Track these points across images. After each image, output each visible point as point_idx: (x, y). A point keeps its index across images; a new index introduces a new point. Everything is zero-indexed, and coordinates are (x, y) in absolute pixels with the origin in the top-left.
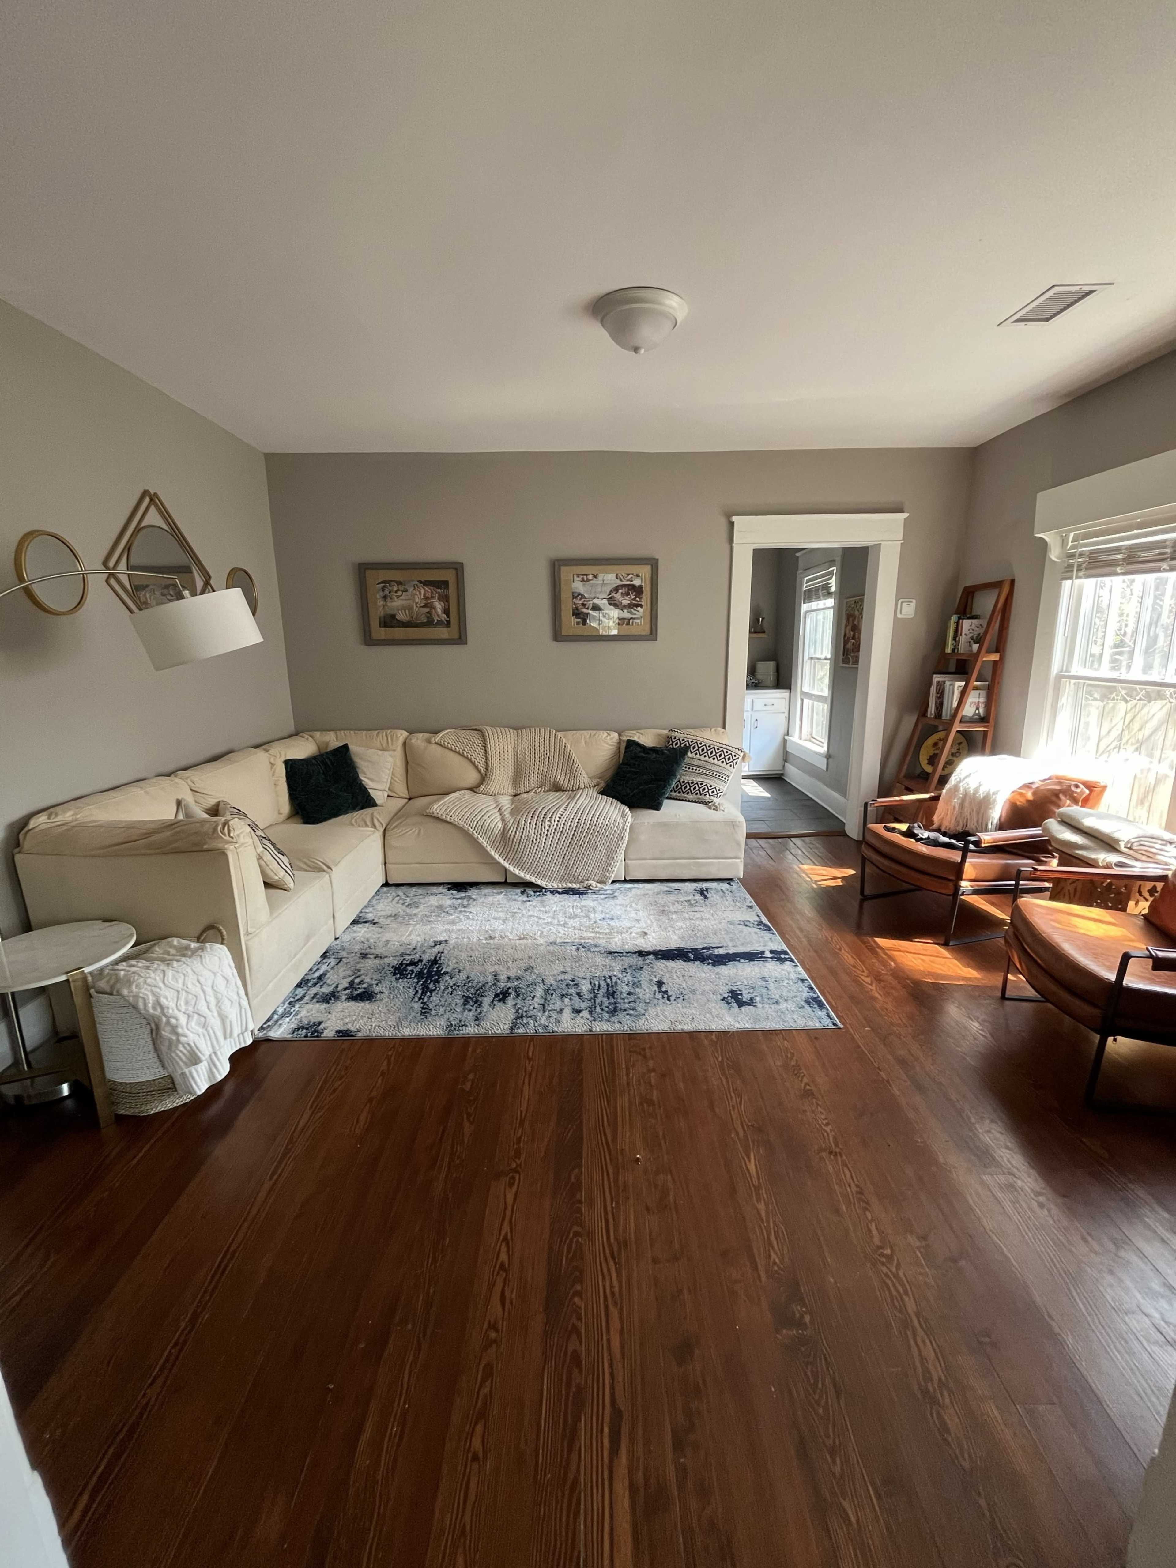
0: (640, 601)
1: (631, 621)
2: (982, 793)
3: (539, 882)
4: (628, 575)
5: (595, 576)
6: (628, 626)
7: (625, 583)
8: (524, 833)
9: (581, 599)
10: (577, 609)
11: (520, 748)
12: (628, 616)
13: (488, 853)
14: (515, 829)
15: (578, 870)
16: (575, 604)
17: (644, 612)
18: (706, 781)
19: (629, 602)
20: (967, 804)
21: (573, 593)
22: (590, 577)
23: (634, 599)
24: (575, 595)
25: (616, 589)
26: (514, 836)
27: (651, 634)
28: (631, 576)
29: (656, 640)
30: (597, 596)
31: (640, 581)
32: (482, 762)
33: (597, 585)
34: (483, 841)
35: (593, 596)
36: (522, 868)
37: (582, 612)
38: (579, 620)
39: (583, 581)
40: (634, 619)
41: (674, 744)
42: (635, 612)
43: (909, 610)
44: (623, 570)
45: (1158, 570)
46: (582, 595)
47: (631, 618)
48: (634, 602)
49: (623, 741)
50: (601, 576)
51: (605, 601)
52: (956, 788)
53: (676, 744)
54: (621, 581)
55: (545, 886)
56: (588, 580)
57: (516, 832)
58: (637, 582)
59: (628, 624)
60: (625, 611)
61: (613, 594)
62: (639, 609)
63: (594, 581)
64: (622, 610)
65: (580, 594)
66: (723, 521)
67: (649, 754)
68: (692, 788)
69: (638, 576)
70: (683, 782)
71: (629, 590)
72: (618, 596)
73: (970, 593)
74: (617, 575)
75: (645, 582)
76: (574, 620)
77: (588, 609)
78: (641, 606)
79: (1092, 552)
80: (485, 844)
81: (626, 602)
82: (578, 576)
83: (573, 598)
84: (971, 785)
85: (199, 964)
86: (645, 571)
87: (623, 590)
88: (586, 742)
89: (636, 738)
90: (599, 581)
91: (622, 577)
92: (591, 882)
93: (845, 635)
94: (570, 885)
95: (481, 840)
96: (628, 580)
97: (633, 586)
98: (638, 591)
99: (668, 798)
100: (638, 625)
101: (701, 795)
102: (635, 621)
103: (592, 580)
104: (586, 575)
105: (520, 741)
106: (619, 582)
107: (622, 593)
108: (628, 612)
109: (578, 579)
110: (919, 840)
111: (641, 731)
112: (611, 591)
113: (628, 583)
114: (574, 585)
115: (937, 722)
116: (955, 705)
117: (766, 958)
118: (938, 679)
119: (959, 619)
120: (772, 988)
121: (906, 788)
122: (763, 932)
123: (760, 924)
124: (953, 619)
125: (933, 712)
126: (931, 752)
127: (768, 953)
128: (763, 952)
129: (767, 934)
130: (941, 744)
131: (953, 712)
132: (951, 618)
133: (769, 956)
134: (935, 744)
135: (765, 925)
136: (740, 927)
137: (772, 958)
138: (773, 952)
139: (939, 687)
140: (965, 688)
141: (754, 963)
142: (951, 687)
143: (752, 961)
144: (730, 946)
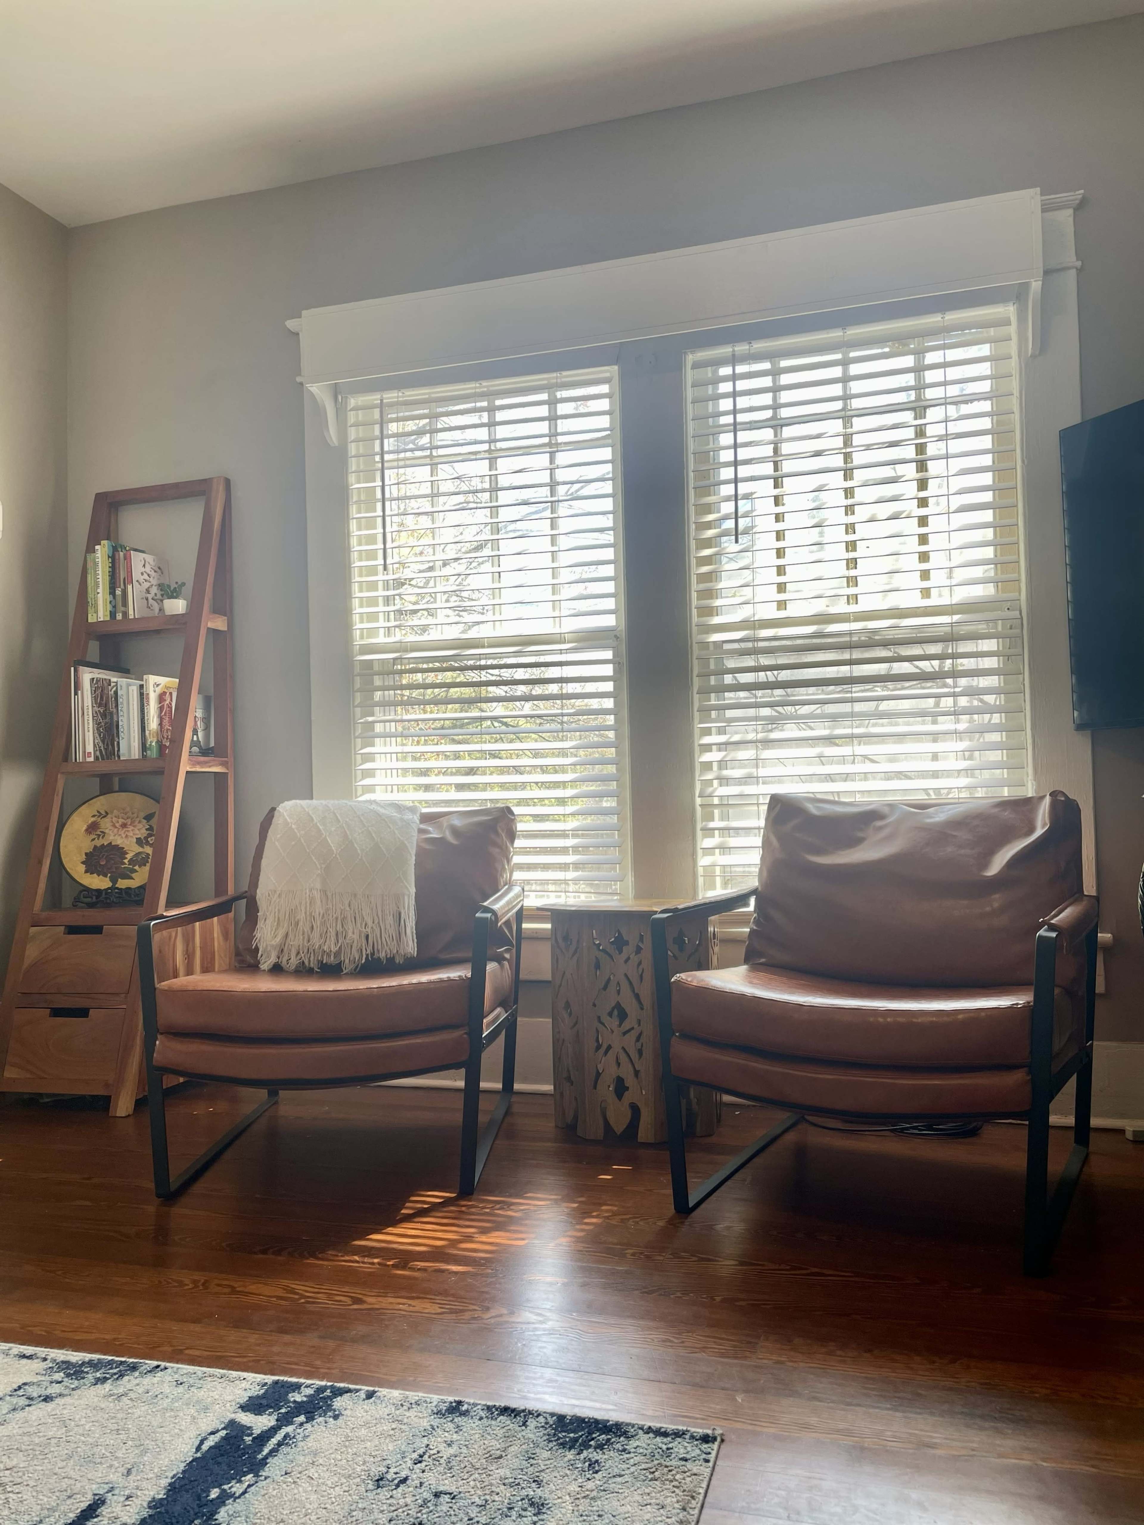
73: (110, 505)
115: (106, 767)
116: (153, 724)
117: (273, 1430)
118: (87, 675)
119: (115, 549)
120: (448, 1485)
121: (72, 930)
122: (129, 1381)
123: (75, 1371)
124: (102, 551)
125: (90, 748)
126: (87, 845)
127: (246, 1419)
128: (232, 1424)
129: (148, 1380)
130: (106, 824)
131: (152, 741)
132: (90, 549)
133: (261, 1422)
134: (92, 828)
135: (95, 1365)
136: (39, 1411)
137: (285, 1420)
138: (254, 1406)
139: (94, 692)
140: (184, 691)
141: (275, 1467)
142: (134, 691)
143: (257, 1467)
144: (115, 1477)
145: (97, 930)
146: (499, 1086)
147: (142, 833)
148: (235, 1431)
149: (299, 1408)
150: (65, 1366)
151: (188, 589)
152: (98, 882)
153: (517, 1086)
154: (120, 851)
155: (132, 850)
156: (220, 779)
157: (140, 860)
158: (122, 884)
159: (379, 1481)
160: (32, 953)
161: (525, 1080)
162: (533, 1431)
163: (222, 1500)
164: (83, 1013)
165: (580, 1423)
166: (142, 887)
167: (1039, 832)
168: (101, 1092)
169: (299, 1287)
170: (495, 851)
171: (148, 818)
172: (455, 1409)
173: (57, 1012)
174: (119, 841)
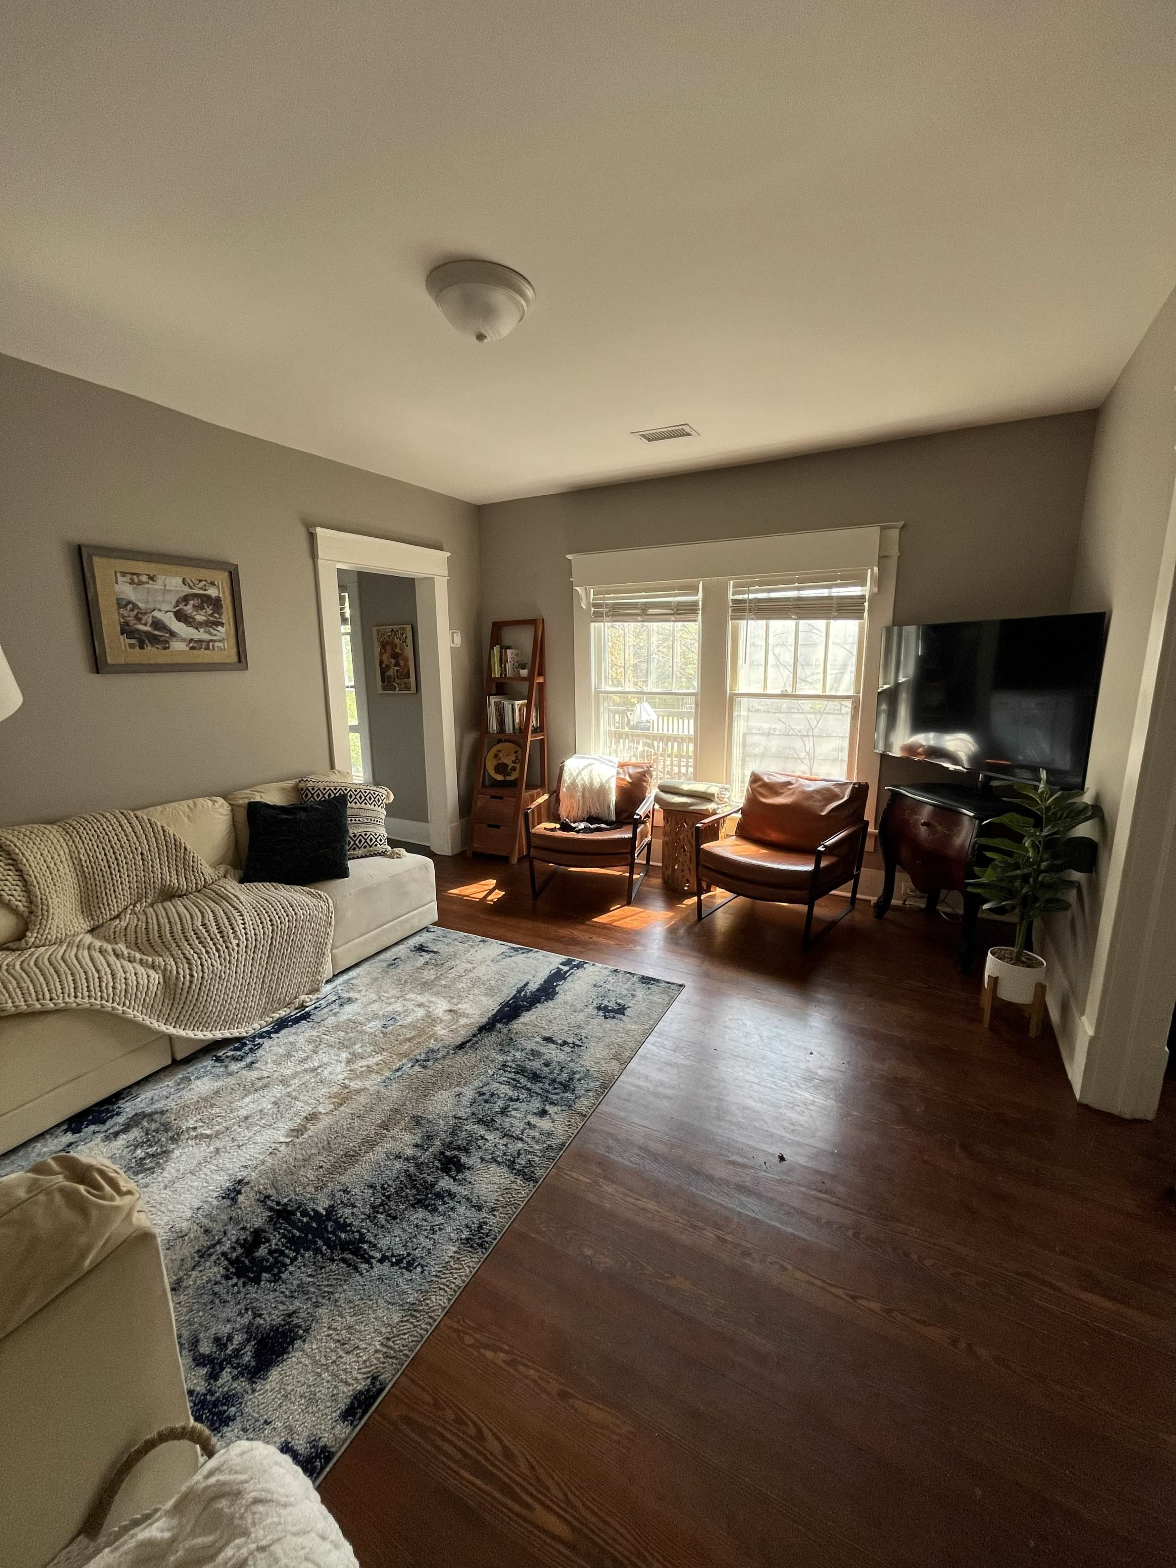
0: (220, 618)
1: (211, 644)
2: (597, 785)
3: (236, 1033)
4: (200, 581)
5: (152, 578)
6: (207, 652)
7: (196, 591)
8: (206, 970)
9: (132, 610)
10: (127, 623)
11: (82, 851)
12: (206, 637)
13: (150, 1028)
14: (187, 971)
15: (286, 989)
16: (123, 617)
17: (226, 630)
18: (370, 830)
19: (205, 618)
20: (587, 795)
21: (118, 599)
22: (144, 578)
23: (211, 615)
24: (123, 604)
25: (186, 599)
26: (191, 982)
27: (240, 661)
28: (204, 583)
29: (247, 669)
30: (158, 606)
31: (217, 592)
32: (18, 893)
33: (157, 590)
34: (135, 1014)
35: (151, 606)
36: (206, 1026)
37: (137, 630)
38: (133, 641)
39: (132, 583)
40: (214, 641)
41: (315, 796)
42: (215, 632)
43: (458, 640)
44: (194, 574)
45: (669, 621)
46: (134, 604)
47: (211, 641)
48: (211, 618)
49: (239, 806)
50: (160, 579)
51: (171, 615)
52: (573, 785)
53: (318, 795)
54: (191, 588)
55: (245, 1034)
56: (140, 583)
57: (192, 976)
58: (212, 592)
59: (207, 648)
60: (202, 630)
61: (181, 606)
62: (220, 628)
63: (151, 585)
64: (197, 629)
65: (129, 602)
66: (301, 531)
67: (296, 814)
68: (357, 842)
69: (213, 584)
70: (355, 836)
71: (202, 601)
72: (189, 609)
73: (498, 627)
74: (184, 580)
75: (224, 593)
76: (124, 641)
77: (145, 625)
78: (222, 624)
79: (614, 604)
80: (140, 1017)
81: (200, 617)
82: (124, 574)
83: (119, 608)
84: (585, 778)
85: (283, 1512)
86: (222, 578)
87: (196, 602)
88: (189, 817)
89: (258, 799)
90: (158, 585)
91: (192, 584)
92: (302, 997)
93: (381, 663)
94: (276, 1016)
95: (131, 1013)
96: (201, 589)
97: (209, 597)
98: (216, 604)
99: (350, 859)
100: (221, 649)
101: (371, 846)
102: (217, 644)
103: (147, 583)
104: (137, 575)
105: (77, 839)
106: (187, 590)
107: (194, 606)
108: (205, 632)
109: (124, 579)
110: (578, 832)
111: (258, 788)
112: (178, 602)
113: (201, 592)
114: (117, 588)
115: (501, 736)
116: (517, 720)
117: (568, 971)
118: (493, 700)
119: (501, 649)
120: (611, 988)
121: (493, 797)
122: (530, 954)
123: (516, 950)
124: (496, 649)
125: (495, 728)
126: (495, 762)
127: (562, 967)
128: (558, 968)
129: (535, 954)
130: (501, 754)
131: (517, 726)
132: (492, 648)
133: (566, 968)
134: (496, 756)
135: (521, 949)
136: (508, 960)
137: (572, 968)
138: (563, 964)
139: (496, 706)
140: (529, 706)
141: (569, 979)
142: (510, 706)
143: (565, 979)
144: (531, 978)
145: (501, 798)
146: (645, 862)
147: (514, 758)
148: (559, 970)
149: (575, 966)
150: (513, 948)
151: (529, 665)
152: (500, 777)
153: (651, 863)
154: (506, 766)
155: (511, 765)
156: (542, 741)
157: (514, 769)
158: (508, 778)
159: (595, 985)
160: (480, 804)
161: (654, 861)
162: (635, 979)
163: (557, 985)
164: (498, 827)
165: (648, 978)
166: (516, 780)
167: (845, 798)
168: (505, 854)
169: (575, 932)
170: (645, 784)
171: (516, 752)
172: (616, 971)
173: (490, 826)
174: (506, 762)
